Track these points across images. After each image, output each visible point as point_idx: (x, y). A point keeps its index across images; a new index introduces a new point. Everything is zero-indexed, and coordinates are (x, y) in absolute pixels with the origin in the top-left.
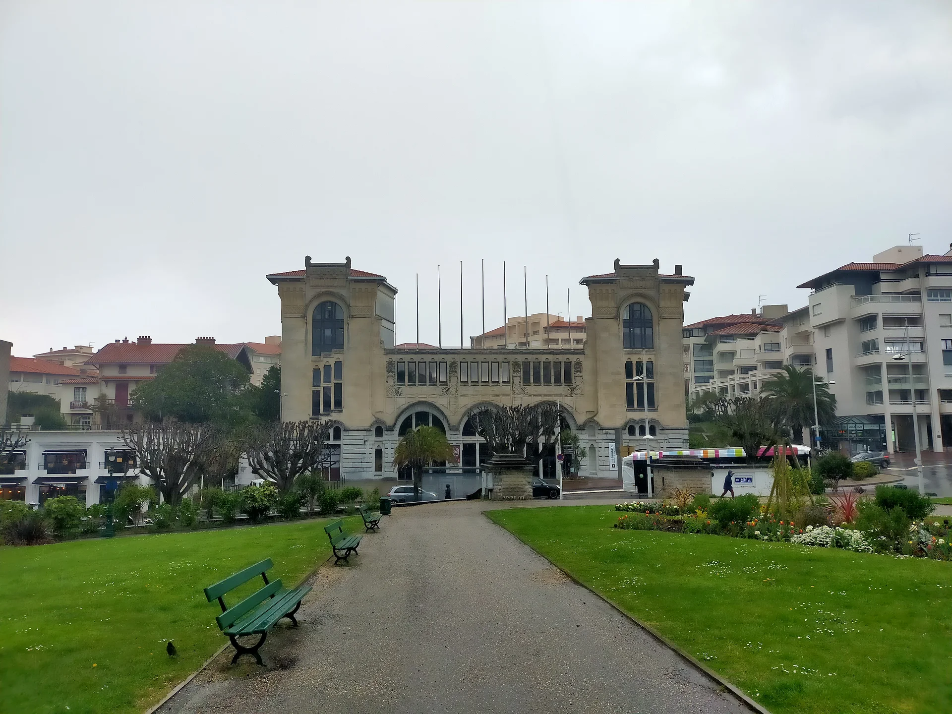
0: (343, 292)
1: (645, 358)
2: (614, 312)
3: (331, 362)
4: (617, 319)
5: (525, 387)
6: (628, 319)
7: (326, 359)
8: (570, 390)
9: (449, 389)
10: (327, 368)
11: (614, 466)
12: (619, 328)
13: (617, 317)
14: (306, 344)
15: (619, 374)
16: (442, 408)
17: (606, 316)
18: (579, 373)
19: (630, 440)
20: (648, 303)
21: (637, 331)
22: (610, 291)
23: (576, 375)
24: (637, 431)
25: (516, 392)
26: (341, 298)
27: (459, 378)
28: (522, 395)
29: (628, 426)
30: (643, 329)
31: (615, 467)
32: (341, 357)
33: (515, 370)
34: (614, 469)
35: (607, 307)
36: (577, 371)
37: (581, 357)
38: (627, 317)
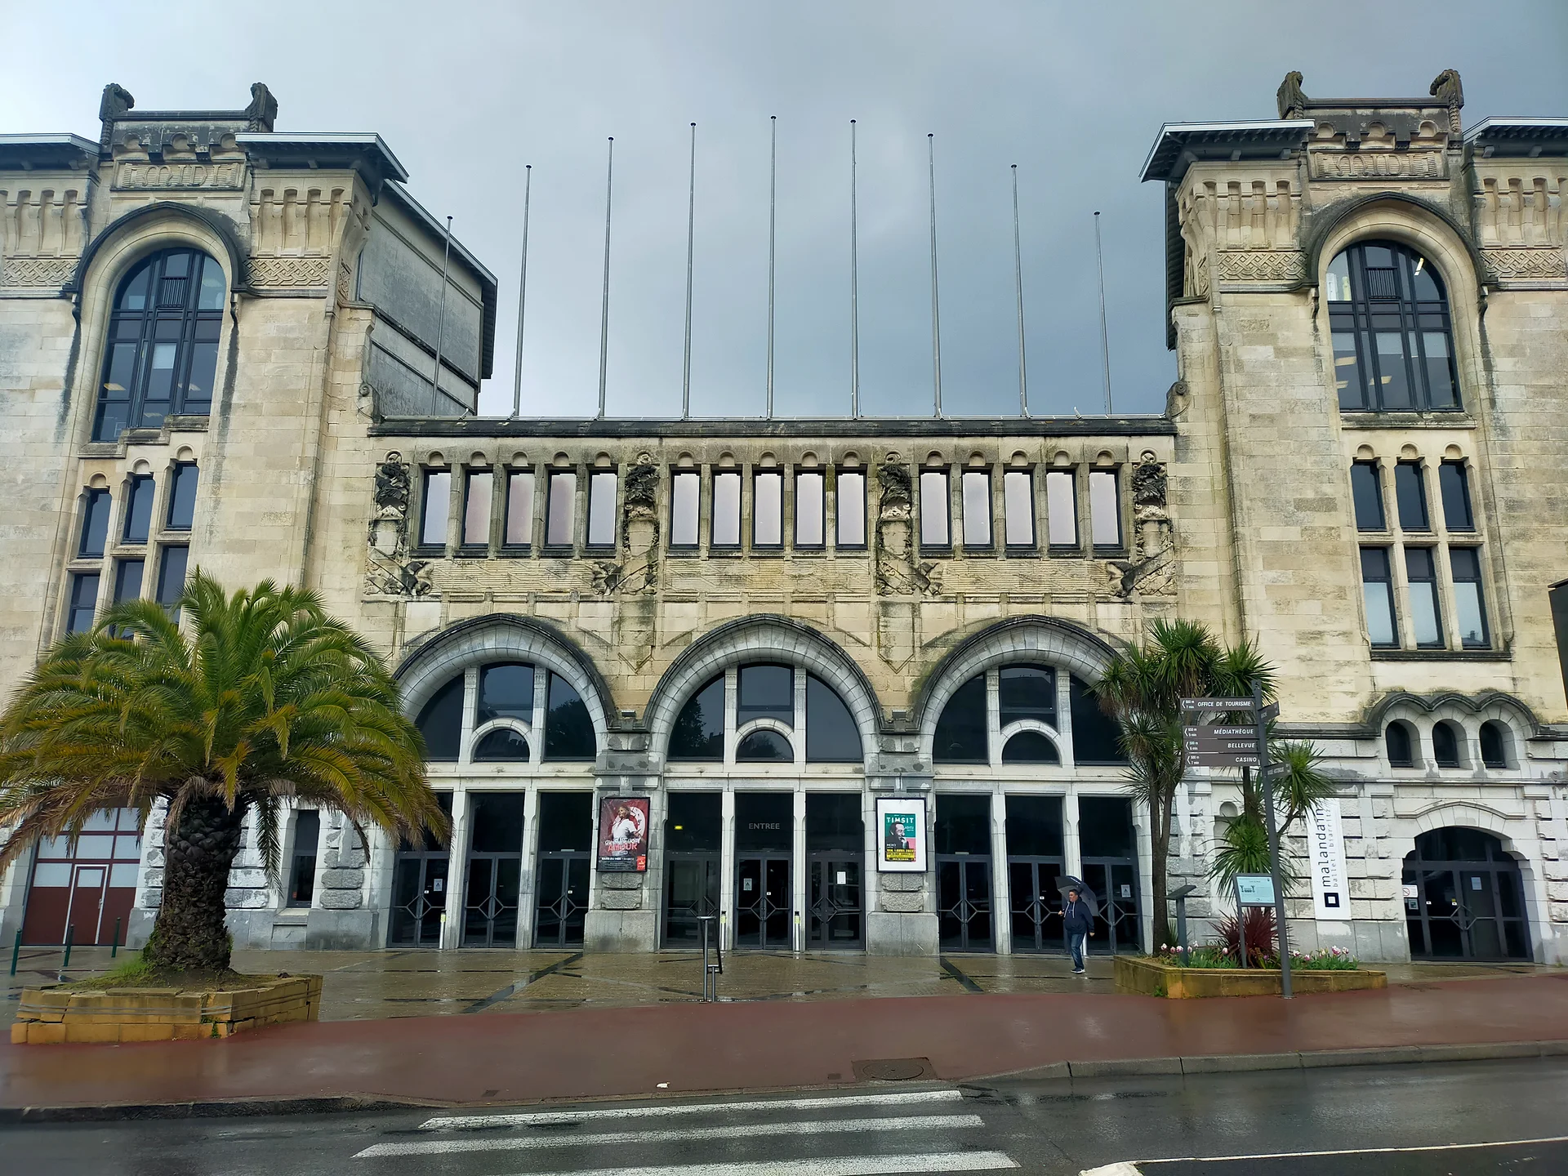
0: (232, 208)
1: (1432, 446)
2: (1291, 266)
3: (157, 460)
4: (1306, 293)
5: (930, 562)
6: (1348, 297)
7: (135, 452)
8: (1118, 573)
9: (619, 570)
10: (137, 483)
11: (1332, 900)
12: (1316, 329)
13: (1305, 285)
14: (67, 396)
15: (1328, 505)
16: (587, 646)
17: (1259, 285)
18: (1153, 509)
19: (1398, 785)
20: (1430, 235)
21: (1389, 345)
22: (1271, 187)
23: (1141, 516)
24: (1426, 748)
25: (895, 582)
26: (222, 227)
27: (663, 529)
28: (917, 597)
29: (1384, 726)
30: (1412, 336)
31: (1337, 905)
32: (197, 444)
33: (890, 495)
34: (1332, 913)
35: (1260, 249)
36: (1148, 501)
37: (1162, 446)
38: (1340, 292)
